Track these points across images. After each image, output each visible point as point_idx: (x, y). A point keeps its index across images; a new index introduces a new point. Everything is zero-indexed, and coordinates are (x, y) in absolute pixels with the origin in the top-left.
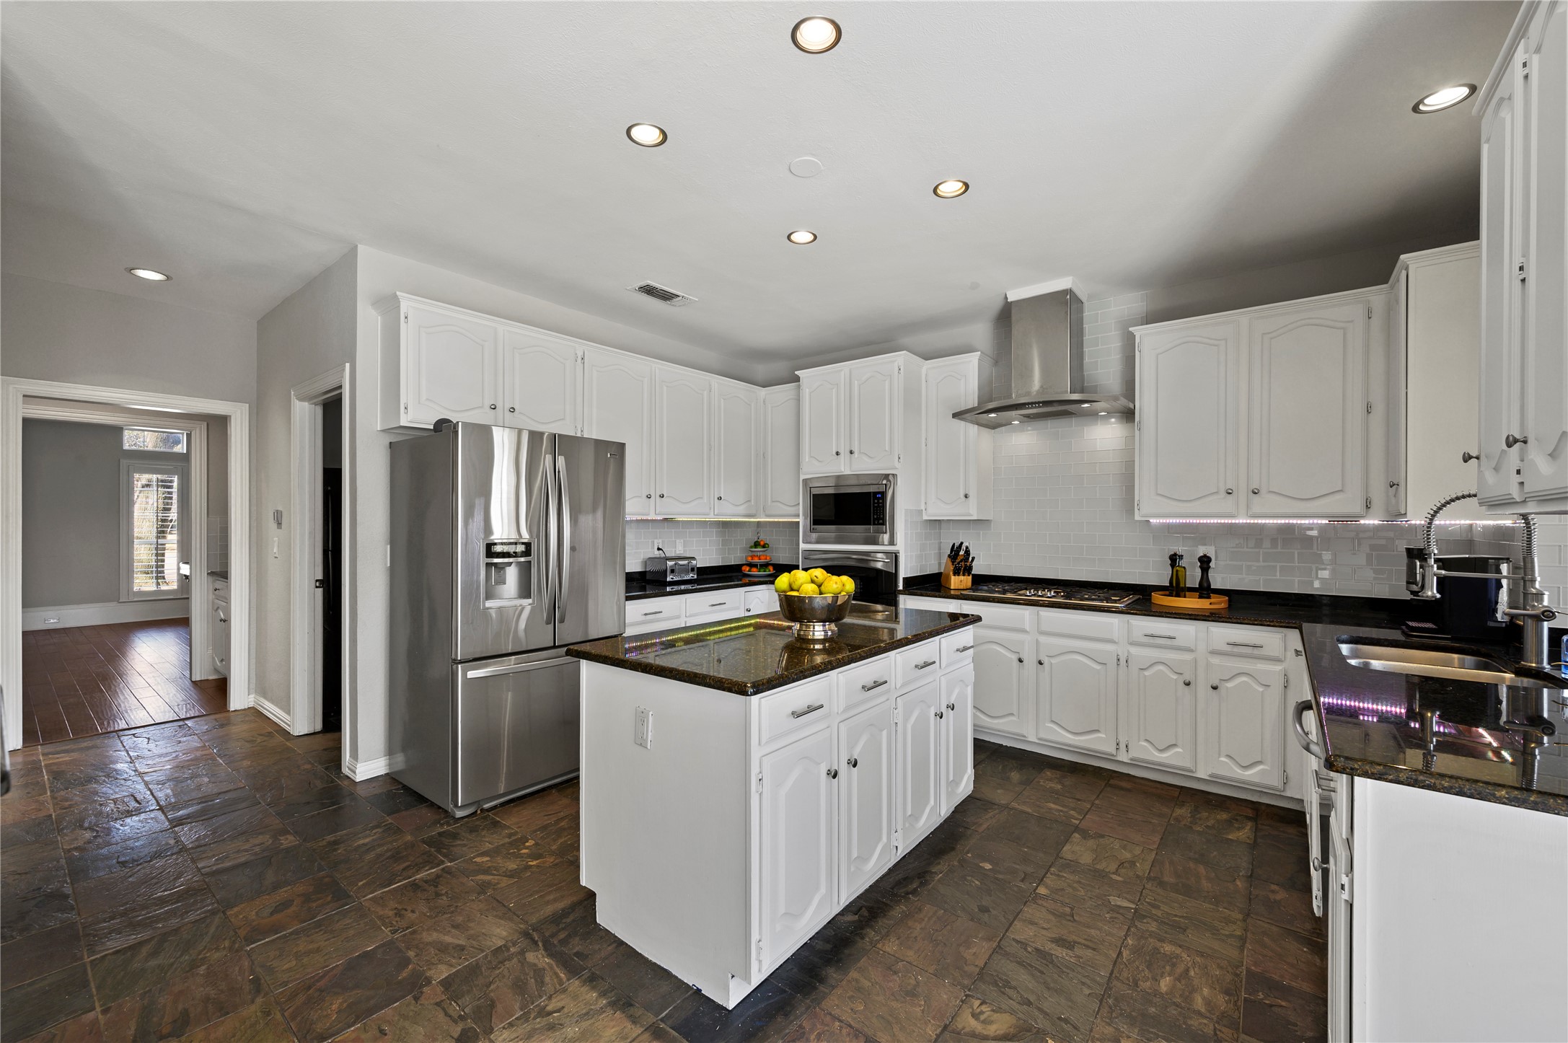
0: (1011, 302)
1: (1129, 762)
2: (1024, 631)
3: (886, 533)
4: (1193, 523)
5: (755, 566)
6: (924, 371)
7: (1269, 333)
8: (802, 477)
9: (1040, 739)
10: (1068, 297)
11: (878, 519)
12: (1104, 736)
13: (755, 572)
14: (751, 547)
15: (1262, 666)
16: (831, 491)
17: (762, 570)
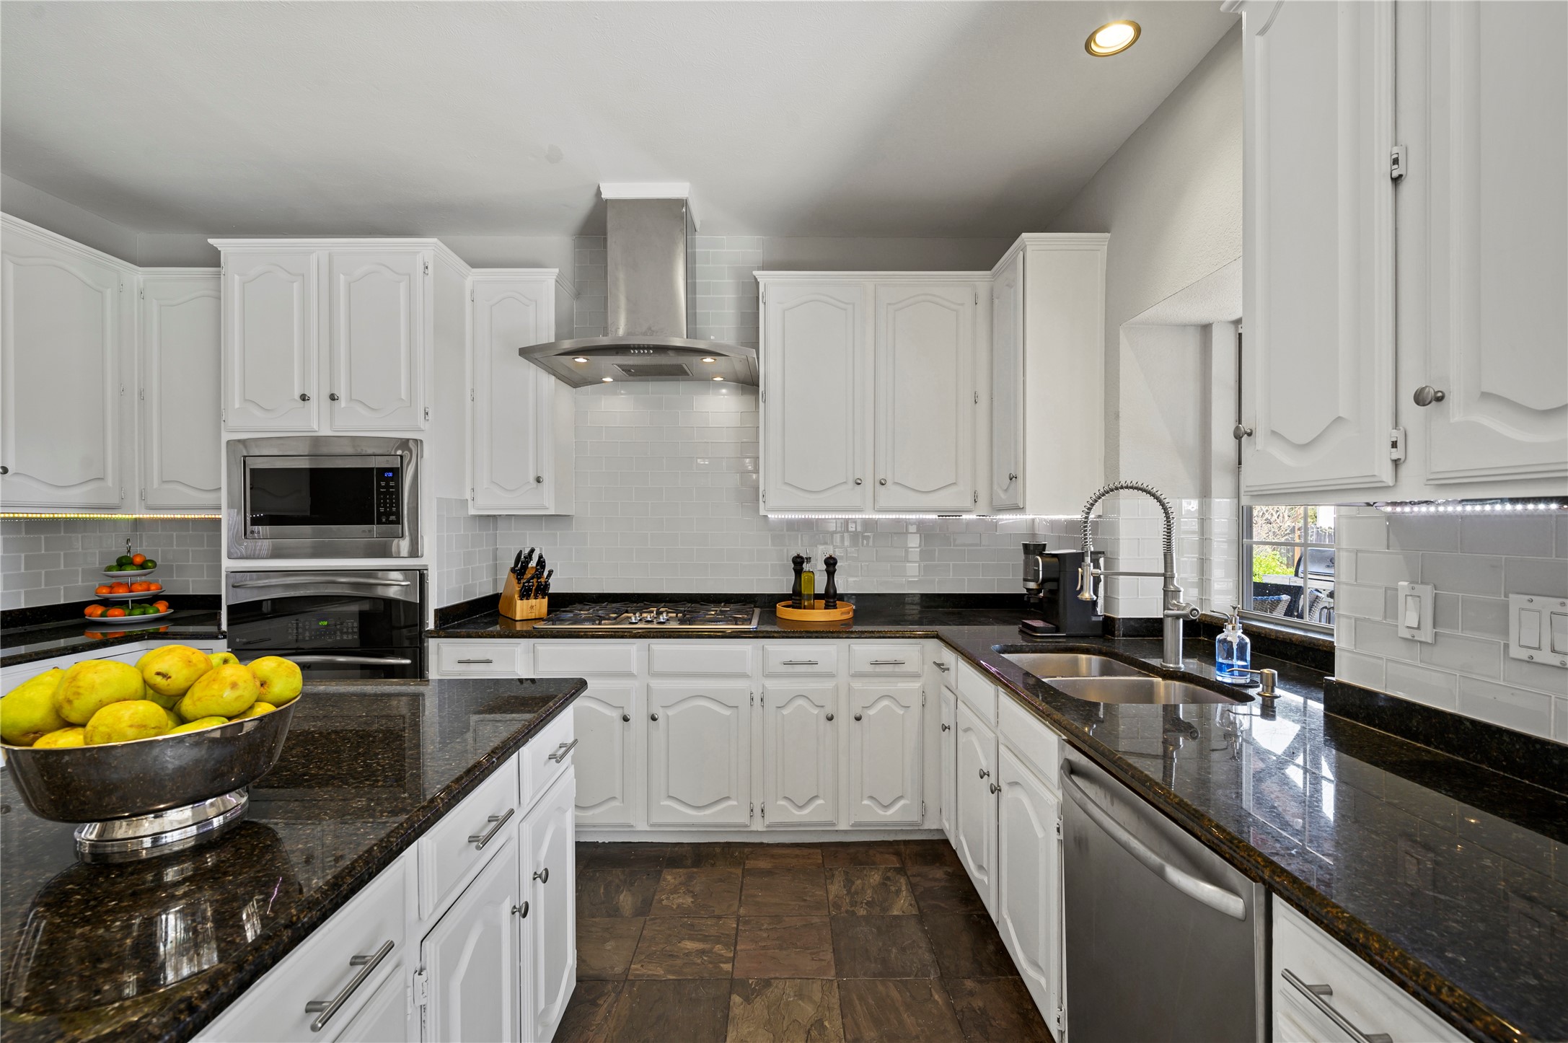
0: (606, 200)
1: (765, 829)
2: (630, 675)
3: (402, 536)
4: (812, 518)
5: (122, 603)
6: (468, 283)
7: (894, 304)
8: (226, 437)
9: (652, 825)
10: (684, 210)
11: (388, 514)
12: (735, 803)
13: (116, 615)
14: (109, 569)
15: (903, 685)
16: (304, 464)
17: (137, 611)
